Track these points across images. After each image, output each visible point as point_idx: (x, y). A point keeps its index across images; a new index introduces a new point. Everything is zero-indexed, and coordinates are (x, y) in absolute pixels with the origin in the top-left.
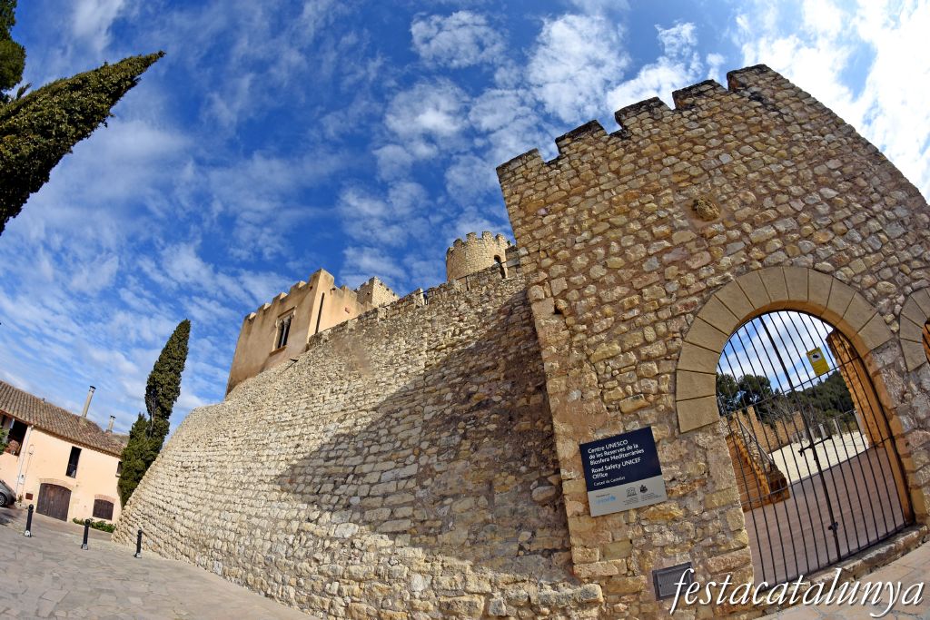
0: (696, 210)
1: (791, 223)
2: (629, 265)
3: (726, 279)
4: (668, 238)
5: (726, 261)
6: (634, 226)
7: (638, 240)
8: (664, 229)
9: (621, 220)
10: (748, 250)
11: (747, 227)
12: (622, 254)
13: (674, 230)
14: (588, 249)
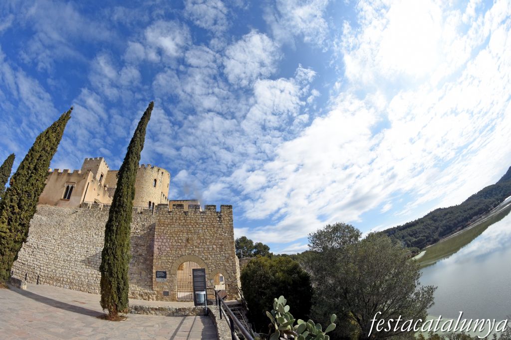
0: (188, 240)
1: (203, 249)
2: (172, 245)
3: (185, 255)
4: (180, 243)
5: (187, 251)
6: (176, 238)
7: (176, 241)
8: (180, 241)
9: (175, 236)
10: (192, 251)
11: (194, 247)
12: (172, 243)
13: (182, 242)
14: (167, 239)
